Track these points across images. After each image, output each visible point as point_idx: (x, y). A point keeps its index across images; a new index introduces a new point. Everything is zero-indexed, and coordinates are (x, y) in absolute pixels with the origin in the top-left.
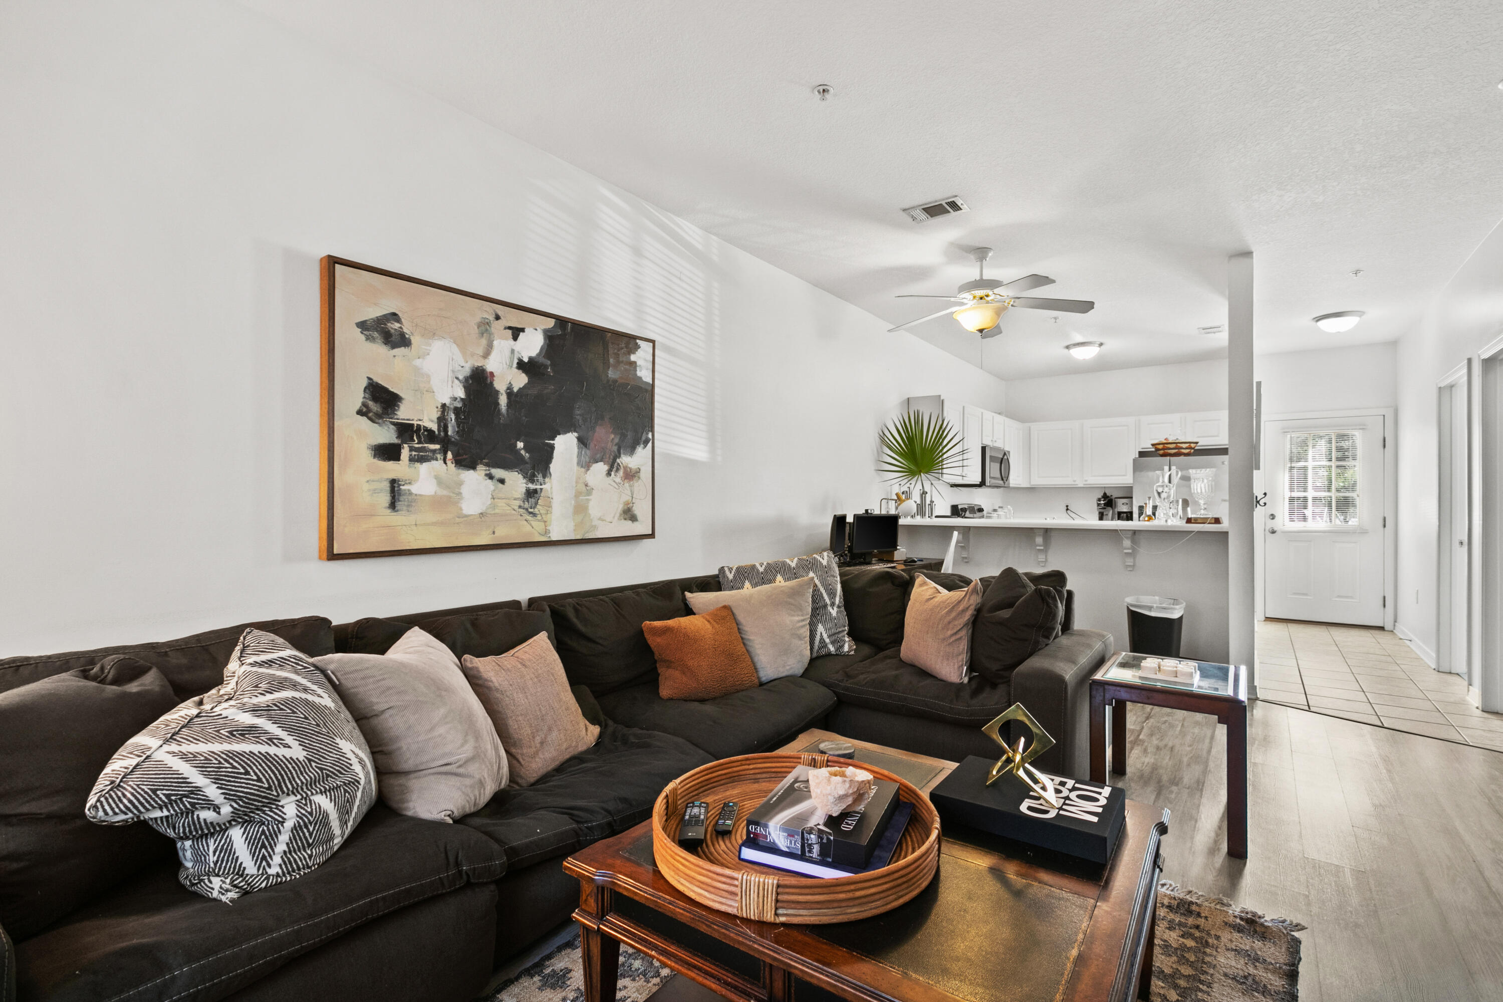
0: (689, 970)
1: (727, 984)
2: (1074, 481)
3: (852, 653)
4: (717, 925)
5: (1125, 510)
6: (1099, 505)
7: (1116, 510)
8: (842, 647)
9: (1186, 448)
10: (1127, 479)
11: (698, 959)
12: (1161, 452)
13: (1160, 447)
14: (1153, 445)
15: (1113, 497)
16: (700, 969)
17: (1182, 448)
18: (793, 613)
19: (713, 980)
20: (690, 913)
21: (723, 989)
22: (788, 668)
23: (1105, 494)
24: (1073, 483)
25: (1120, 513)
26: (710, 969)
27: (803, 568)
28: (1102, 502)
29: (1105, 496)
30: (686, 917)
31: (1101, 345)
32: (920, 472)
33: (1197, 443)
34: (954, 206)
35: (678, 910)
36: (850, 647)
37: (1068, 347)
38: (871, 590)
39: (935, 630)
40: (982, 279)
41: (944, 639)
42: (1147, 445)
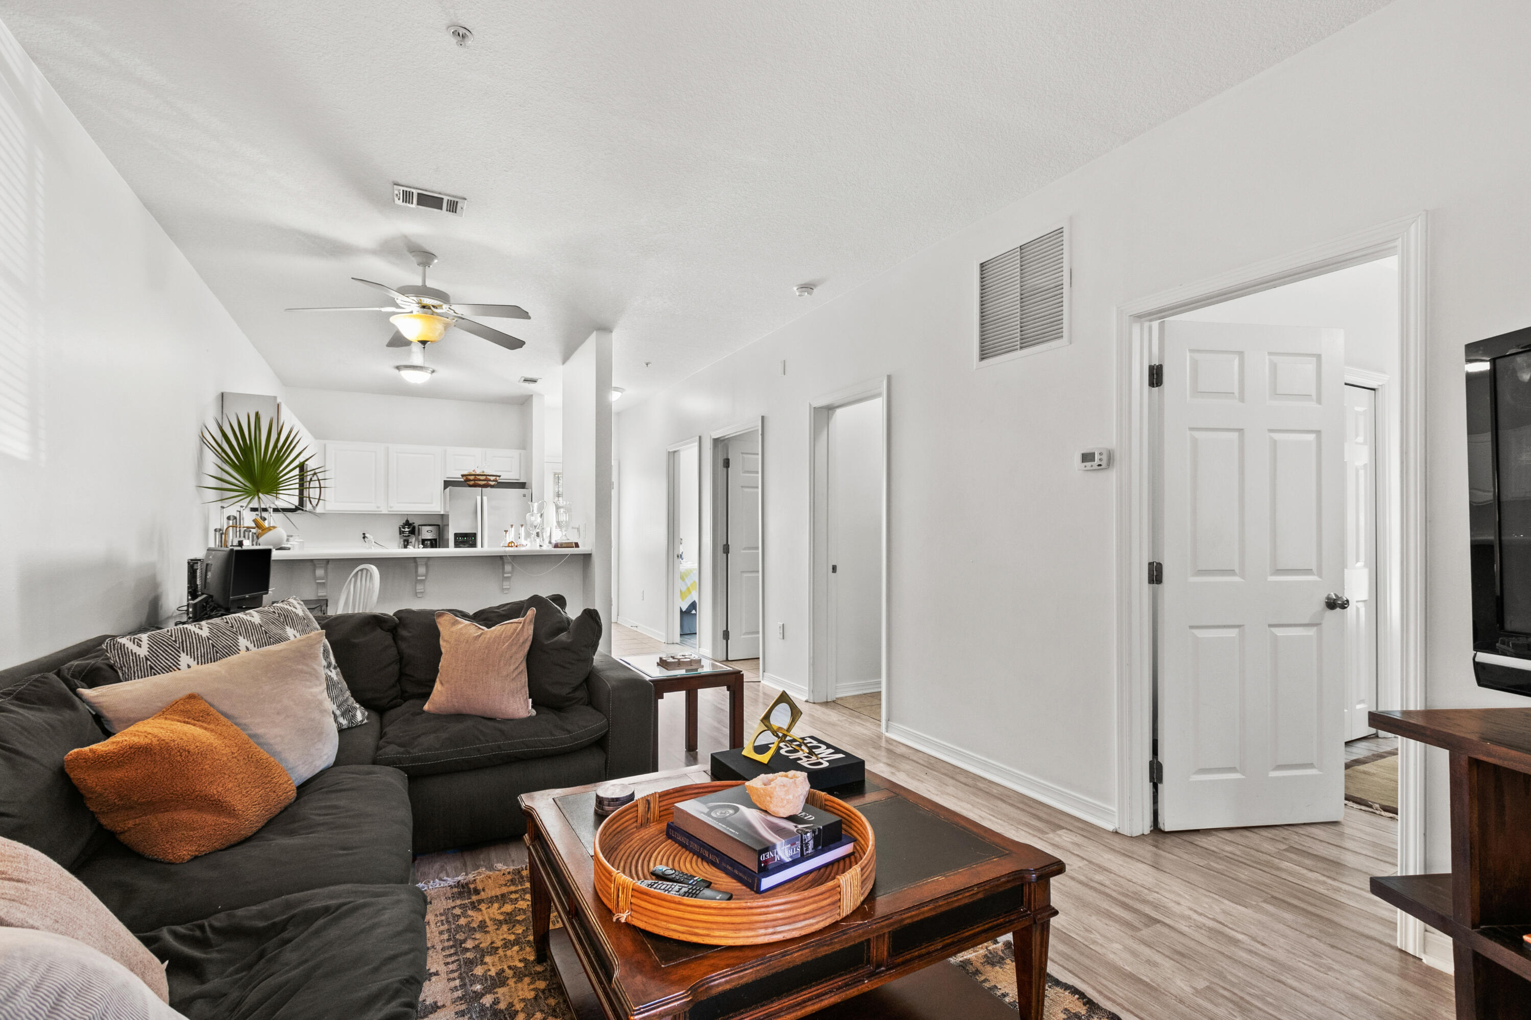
0: (804, 1007)
1: (840, 988)
2: (378, 507)
3: (365, 721)
4: (836, 938)
5: (429, 538)
6: (401, 532)
7: (420, 538)
8: (354, 716)
9: (493, 481)
10: (435, 506)
11: (804, 993)
12: (472, 483)
13: (472, 478)
14: (463, 476)
15: (416, 525)
16: (810, 999)
17: (490, 480)
18: (308, 683)
19: (828, 996)
20: (807, 948)
21: (841, 994)
22: (325, 757)
23: (407, 521)
24: (377, 510)
25: (423, 541)
26: (820, 991)
27: (273, 623)
28: (407, 530)
29: (407, 524)
30: (807, 953)
31: (433, 371)
32: (258, 491)
33: (500, 476)
34: (453, 207)
35: (796, 955)
36: (363, 714)
37: (398, 368)
38: (356, 641)
39: (496, 668)
40: (424, 286)
41: (507, 675)
42: (456, 475)
